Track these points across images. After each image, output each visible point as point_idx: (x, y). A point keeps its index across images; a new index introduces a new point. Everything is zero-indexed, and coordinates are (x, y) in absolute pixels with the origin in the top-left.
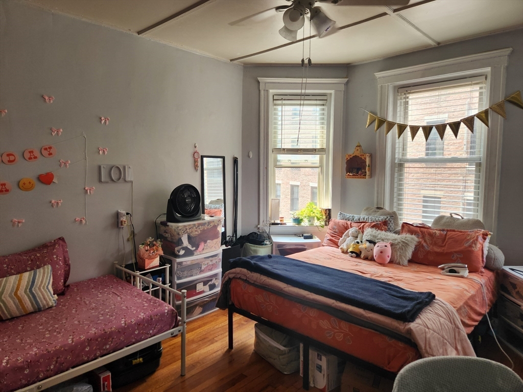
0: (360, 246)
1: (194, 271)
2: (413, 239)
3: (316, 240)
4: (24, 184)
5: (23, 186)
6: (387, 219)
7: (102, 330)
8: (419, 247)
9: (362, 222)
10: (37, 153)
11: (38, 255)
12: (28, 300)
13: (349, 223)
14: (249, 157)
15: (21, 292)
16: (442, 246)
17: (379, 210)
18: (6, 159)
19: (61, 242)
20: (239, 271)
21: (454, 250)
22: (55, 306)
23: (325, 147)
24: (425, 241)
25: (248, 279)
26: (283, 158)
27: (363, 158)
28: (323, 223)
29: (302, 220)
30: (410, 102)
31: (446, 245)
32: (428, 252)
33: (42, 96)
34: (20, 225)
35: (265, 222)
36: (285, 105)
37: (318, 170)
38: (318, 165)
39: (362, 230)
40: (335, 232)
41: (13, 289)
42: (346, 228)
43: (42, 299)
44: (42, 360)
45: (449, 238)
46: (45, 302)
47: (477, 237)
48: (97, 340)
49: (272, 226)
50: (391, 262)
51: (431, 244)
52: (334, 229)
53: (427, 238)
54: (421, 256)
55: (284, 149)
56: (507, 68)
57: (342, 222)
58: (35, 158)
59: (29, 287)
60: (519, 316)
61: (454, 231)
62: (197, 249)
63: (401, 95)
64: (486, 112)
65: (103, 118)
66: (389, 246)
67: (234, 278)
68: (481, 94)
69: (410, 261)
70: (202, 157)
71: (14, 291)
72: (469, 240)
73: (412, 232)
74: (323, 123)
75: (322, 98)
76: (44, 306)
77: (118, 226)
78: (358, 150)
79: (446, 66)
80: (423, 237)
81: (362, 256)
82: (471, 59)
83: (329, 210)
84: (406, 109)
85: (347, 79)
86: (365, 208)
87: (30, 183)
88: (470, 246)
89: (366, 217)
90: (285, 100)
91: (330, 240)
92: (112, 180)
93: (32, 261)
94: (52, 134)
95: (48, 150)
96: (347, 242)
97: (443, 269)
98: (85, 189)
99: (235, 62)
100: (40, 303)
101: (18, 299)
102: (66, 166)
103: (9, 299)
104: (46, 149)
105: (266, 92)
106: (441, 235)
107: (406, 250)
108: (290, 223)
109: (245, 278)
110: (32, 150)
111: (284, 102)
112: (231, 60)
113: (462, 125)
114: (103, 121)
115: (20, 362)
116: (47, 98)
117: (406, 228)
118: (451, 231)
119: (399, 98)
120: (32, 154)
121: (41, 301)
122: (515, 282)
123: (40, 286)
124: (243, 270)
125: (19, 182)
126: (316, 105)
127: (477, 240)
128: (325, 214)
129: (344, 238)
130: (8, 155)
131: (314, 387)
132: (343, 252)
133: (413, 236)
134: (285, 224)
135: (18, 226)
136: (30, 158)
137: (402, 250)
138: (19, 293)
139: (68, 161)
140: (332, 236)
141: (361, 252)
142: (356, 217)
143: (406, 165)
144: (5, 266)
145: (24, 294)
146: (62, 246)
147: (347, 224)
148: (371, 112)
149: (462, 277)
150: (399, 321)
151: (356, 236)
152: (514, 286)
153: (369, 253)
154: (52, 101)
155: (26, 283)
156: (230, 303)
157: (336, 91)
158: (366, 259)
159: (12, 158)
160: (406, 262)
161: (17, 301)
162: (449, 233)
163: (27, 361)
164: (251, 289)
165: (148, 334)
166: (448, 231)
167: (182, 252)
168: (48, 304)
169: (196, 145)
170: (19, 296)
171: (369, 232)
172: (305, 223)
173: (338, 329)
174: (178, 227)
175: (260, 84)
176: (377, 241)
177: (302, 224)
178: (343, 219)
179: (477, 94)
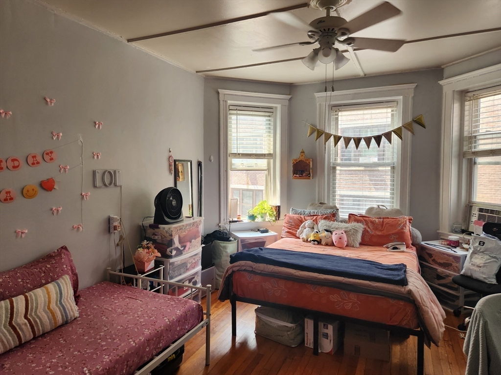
0: (320, 235)
1: (182, 270)
2: (360, 227)
3: (271, 233)
4: (28, 191)
5: (26, 193)
6: (334, 212)
7: (155, 330)
8: (365, 232)
9: (314, 216)
10: (39, 159)
11: (49, 266)
12: (59, 312)
13: (302, 216)
14: (210, 161)
15: (53, 306)
16: (382, 230)
17: (321, 205)
18: (10, 164)
19: (64, 251)
20: (243, 264)
21: (392, 232)
22: (79, 317)
23: (272, 152)
24: (369, 227)
25: (254, 270)
26: (237, 162)
27: (307, 162)
28: (274, 219)
29: (256, 216)
30: (340, 118)
31: (385, 230)
32: (372, 236)
33: (45, 99)
34: (23, 235)
35: (226, 220)
36: (240, 114)
37: (266, 172)
38: (266, 168)
39: (316, 221)
40: (291, 225)
41: (46, 303)
42: (301, 222)
43: (70, 310)
44: (117, 366)
45: (386, 224)
46: (72, 313)
47: (406, 222)
48: (153, 340)
49: (232, 224)
50: (347, 246)
51: (373, 229)
52: (289, 222)
53: (370, 224)
54: (367, 239)
55: (239, 154)
56: (413, 98)
57: (296, 216)
58: (38, 163)
59: (59, 299)
60: (435, 277)
61: (388, 218)
62: (184, 249)
63: (333, 112)
64: (399, 129)
65: (97, 122)
66: (344, 232)
67: (238, 270)
68: (392, 115)
69: (361, 244)
70: (175, 161)
71: (47, 305)
72: (400, 224)
73: (358, 221)
74: (269, 132)
75: (268, 111)
76: (71, 318)
77: (109, 231)
78: (302, 156)
79: (370, 92)
80: (367, 224)
81: (323, 242)
82: (389, 89)
83: (279, 207)
84: (337, 123)
85: (290, 96)
86: (310, 204)
87: (33, 190)
88: (402, 229)
89: (316, 211)
90: (239, 110)
91: (288, 232)
92: (105, 185)
93: (44, 273)
94: (53, 138)
95: (48, 155)
96: (305, 232)
97: (388, 248)
98: (81, 194)
99: (199, 74)
100: (68, 314)
101: (51, 313)
102: (65, 171)
103: (44, 314)
104: (47, 154)
105: (225, 102)
106: (379, 222)
107: (356, 235)
108: (245, 219)
109: (251, 269)
110: (34, 155)
111: (238, 112)
112: (197, 72)
113: (383, 138)
114: (97, 126)
115: (101, 371)
116: (48, 100)
117: (352, 218)
118: (386, 218)
119: (332, 114)
120: (35, 160)
121: (69, 313)
122: (432, 253)
123: (67, 297)
124: (248, 262)
125: (23, 189)
126: (265, 116)
127: (406, 224)
128: (276, 210)
129: (301, 230)
130: (13, 160)
131: (321, 352)
132: (304, 241)
133: (359, 224)
134: (242, 221)
135: (21, 236)
136: (33, 164)
137: (354, 235)
138: (51, 306)
139: (66, 166)
140: (289, 229)
141: (321, 240)
142: (307, 211)
143: (338, 168)
144: (20, 280)
145: (55, 306)
146: (67, 254)
147: (301, 218)
148: (312, 125)
149: (403, 252)
150: (400, 286)
151: (312, 227)
152: (430, 255)
153: (329, 240)
154: (53, 104)
155: (55, 295)
156: (232, 294)
157: (282, 105)
158: (327, 245)
159: (16, 163)
160: (358, 245)
161: (51, 314)
162: (385, 220)
163: (106, 369)
164: (257, 279)
165: (185, 329)
166: (383, 218)
167: (174, 253)
168: (74, 316)
169: (171, 150)
170: (52, 310)
171: (322, 224)
172: (259, 219)
173: (346, 300)
174: (169, 229)
175: (220, 95)
176: (332, 230)
177: (256, 220)
178: (296, 214)
179: (390, 115)
